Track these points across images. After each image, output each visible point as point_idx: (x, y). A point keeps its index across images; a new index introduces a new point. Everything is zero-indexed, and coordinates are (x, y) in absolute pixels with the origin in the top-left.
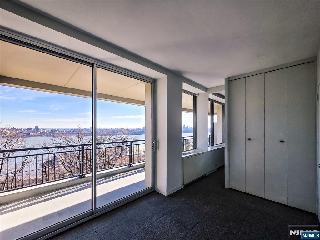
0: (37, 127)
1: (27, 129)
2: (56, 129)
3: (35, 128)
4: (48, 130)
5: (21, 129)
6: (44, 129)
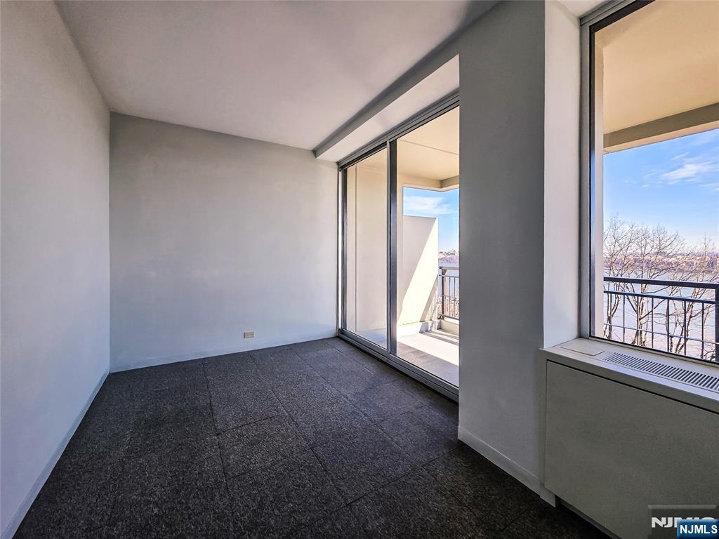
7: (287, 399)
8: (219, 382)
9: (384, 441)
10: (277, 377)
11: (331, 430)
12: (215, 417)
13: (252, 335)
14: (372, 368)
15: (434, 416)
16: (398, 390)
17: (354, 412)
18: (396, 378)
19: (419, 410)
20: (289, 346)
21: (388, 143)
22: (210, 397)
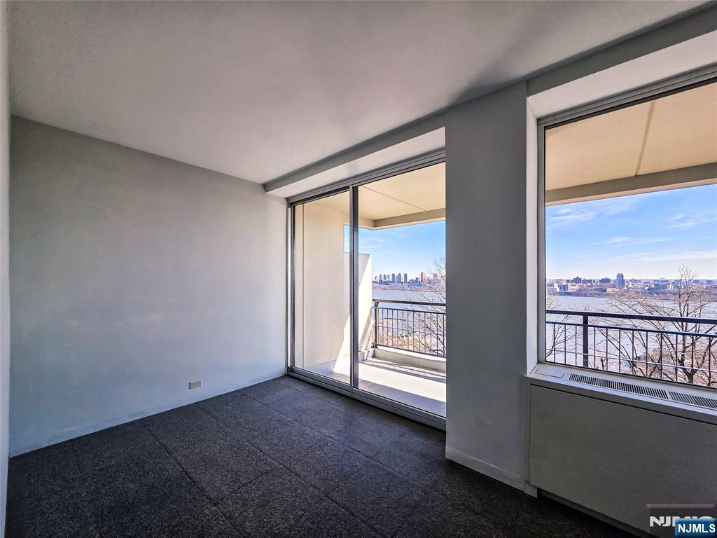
0: (621, 276)
1: (600, 281)
2: (667, 281)
3: (616, 278)
4: (647, 283)
5: (590, 281)
6: (635, 281)
7: (272, 449)
8: (180, 444)
9: (388, 473)
10: (247, 428)
11: (334, 473)
12: (200, 486)
13: (198, 384)
14: (339, 404)
15: (418, 442)
16: (374, 422)
17: (346, 451)
18: (366, 411)
19: (402, 438)
20: (239, 391)
21: (351, 187)
22: (180, 464)
